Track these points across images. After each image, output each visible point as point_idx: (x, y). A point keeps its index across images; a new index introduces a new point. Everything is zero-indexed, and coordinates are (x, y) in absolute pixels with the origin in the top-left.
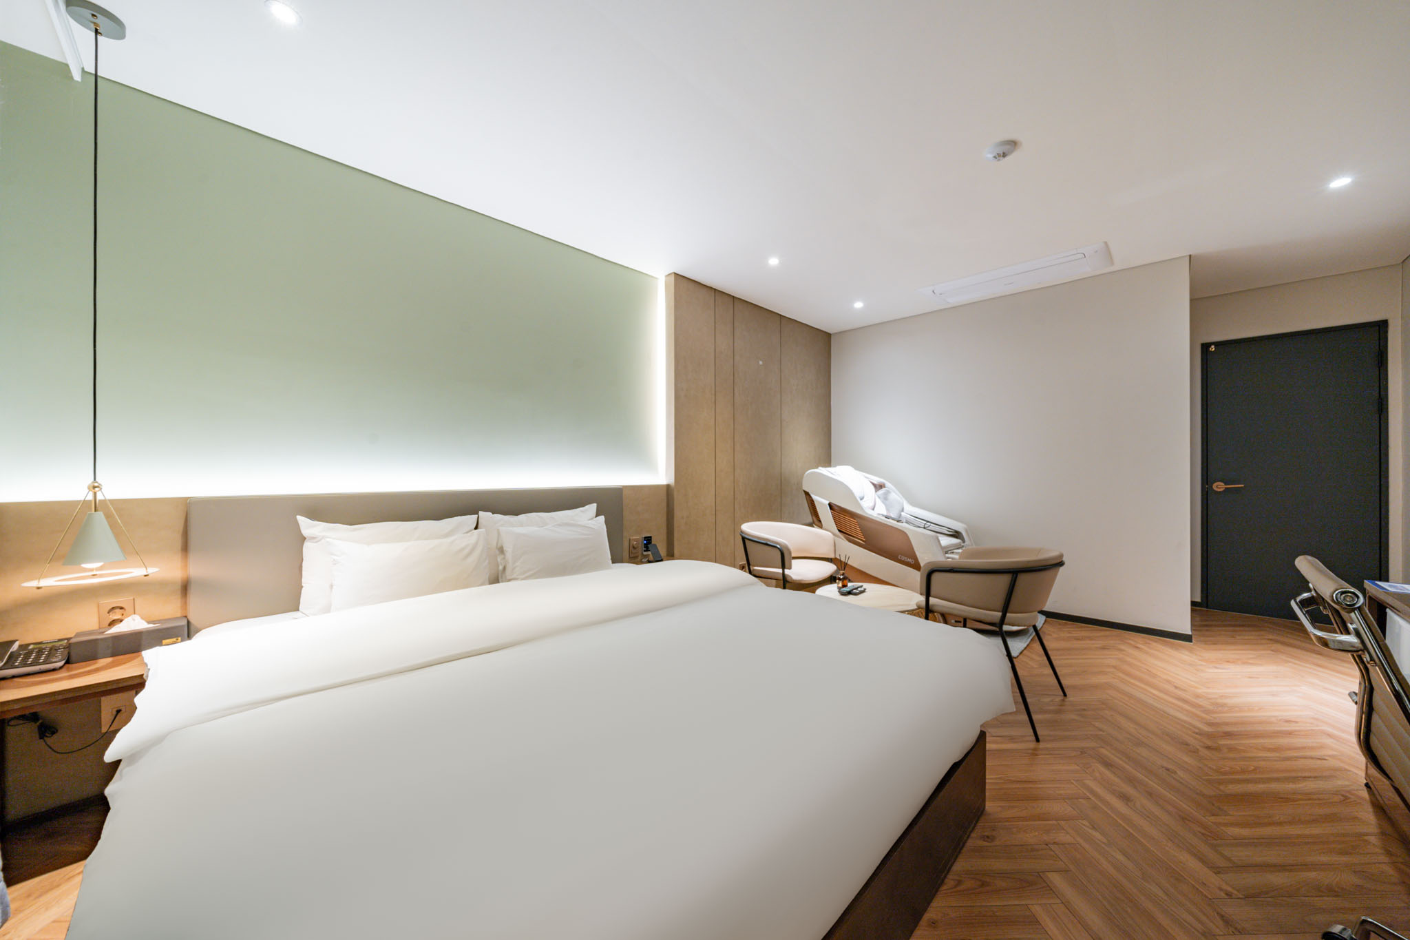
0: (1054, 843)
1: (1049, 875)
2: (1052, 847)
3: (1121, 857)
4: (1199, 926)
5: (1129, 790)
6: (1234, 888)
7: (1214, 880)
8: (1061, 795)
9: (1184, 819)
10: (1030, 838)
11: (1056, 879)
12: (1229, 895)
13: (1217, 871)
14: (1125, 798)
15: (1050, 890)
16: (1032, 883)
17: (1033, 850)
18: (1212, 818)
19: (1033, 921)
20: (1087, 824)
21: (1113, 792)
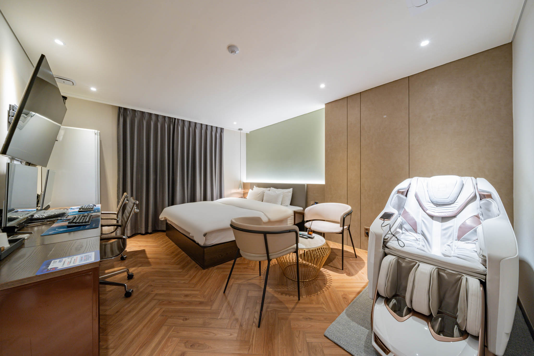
0: (187, 274)
1: (182, 270)
2: (186, 274)
3: (175, 281)
4: (155, 281)
5: (188, 299)
6: (152, 293)
7: (156, 292)
8: (198, 284)
9: (170, 302)
10: (191, 272)
11: (181, 270)
12: (152, 291)
13: (156, 294)
14: (186, 296)
15: (180, 269)
16: (183, 267)
17: (188, 271)
18: (163, 310)
19: (178, 264)
20: (187, 282)
21: (190, 295)
